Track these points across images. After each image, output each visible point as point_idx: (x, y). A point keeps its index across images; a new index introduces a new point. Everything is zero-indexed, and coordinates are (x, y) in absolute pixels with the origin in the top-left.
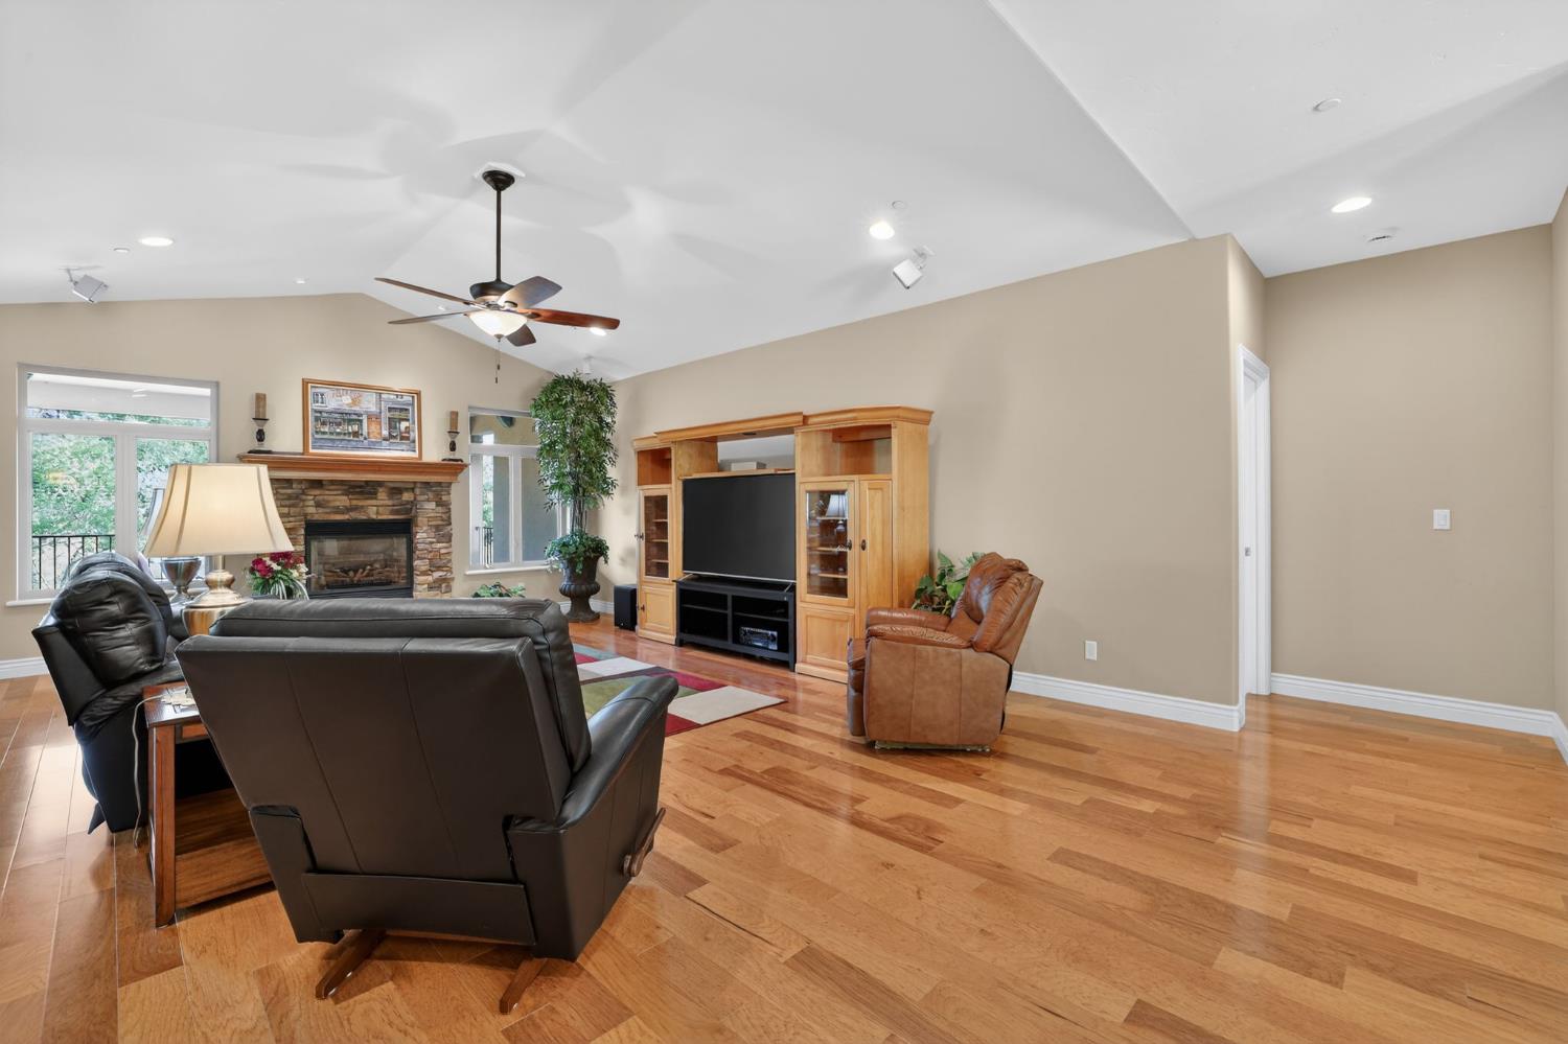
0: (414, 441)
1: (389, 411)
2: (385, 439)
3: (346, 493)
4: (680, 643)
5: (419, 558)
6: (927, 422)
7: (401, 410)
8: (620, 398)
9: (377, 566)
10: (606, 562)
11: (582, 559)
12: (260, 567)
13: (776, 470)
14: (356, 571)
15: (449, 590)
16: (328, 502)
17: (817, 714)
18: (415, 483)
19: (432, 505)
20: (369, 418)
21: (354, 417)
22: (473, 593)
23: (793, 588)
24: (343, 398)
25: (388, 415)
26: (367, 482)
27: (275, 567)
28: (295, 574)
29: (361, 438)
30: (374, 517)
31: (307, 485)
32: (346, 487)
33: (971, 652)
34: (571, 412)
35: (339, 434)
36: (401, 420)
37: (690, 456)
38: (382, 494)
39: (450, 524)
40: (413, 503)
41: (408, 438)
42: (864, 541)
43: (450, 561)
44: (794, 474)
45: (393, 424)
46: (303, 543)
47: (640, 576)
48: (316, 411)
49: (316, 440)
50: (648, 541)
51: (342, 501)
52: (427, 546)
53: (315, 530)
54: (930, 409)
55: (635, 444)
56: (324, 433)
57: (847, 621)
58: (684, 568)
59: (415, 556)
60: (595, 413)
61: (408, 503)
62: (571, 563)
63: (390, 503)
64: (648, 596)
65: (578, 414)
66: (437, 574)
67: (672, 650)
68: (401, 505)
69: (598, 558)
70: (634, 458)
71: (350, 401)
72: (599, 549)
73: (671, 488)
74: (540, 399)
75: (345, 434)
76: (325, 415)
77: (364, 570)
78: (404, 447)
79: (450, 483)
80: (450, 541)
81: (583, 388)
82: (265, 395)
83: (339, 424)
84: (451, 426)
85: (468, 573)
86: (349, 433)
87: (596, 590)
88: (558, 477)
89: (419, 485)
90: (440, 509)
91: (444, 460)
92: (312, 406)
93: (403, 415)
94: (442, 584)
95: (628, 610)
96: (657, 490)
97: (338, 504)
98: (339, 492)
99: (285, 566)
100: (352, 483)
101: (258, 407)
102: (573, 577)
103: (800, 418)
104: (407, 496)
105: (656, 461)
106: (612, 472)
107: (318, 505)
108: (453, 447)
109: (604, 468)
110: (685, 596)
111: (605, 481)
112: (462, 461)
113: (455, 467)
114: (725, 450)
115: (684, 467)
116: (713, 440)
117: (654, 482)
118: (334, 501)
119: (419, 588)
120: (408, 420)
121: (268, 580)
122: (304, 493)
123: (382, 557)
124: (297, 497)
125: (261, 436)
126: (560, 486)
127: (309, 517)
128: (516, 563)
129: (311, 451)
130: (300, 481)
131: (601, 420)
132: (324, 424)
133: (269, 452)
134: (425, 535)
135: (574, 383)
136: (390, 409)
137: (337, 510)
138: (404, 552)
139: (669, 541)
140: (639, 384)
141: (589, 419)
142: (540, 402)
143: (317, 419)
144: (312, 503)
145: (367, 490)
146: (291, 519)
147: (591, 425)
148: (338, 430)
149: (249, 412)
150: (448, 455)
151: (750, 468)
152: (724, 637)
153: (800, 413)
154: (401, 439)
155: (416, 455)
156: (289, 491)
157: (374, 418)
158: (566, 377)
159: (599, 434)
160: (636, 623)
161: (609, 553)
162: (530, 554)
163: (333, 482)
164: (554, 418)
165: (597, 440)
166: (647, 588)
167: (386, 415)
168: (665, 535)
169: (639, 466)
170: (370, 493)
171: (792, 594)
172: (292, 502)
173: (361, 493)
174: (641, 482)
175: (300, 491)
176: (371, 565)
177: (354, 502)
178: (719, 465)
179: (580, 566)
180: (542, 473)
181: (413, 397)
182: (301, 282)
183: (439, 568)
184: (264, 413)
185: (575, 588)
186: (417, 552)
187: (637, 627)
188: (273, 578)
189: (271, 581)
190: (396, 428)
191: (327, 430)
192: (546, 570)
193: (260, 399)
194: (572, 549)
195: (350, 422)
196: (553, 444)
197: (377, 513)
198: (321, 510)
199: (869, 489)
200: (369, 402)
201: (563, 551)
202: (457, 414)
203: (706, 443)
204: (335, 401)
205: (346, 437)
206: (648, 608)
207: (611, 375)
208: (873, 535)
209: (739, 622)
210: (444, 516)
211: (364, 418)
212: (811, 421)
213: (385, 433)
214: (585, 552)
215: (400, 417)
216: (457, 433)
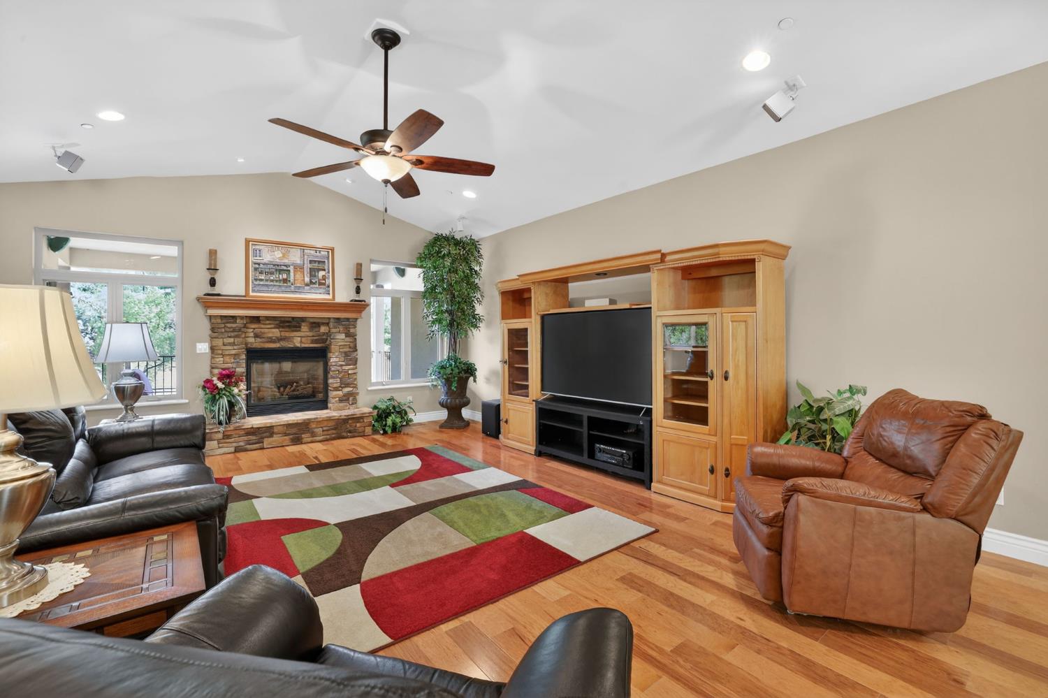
0: (329, 287)
1: (310, 263)
2: (307, 285)
3: (278, 327)
4: (539, 453)
5: (333, 378)
6: (783, 257)
7: (319, 262)
8: (485, 250)
9: (302, 383)
10: (475, 381)
11: (456, 378)
12: (208, 385)
13: (631, 305)
14: (285, 387)
15: (355, 402)
16: (264, 333)
17: (696, 550)
18: (329, 318)
19: (343, 336)
20: (295, 268)
21: (285, 268)
22: (372, 406)
23: (649, 412)
24: (276, 253)
25: (309, 266)
26: (293, 318)
27: (220, 385)
28: (236, 390)
29: (289, 284)
30: (299, 345)
31: (248, 320)
32: (277, 322)
33: (927, 517)
34: (448, 262)
35: (272, 281)
36: (319, 270)
37: (547, 294)
38: (305, 328)
39: (356, 350)
40: (328, 334)
41: (324, 284)
42: (726, 372)
43: (355, 379)
44: (650, 308)
45: (313, 272)
46: (244, 365)
47: (503, 394)
48: (255, 264)
49: (255, 286)
50: (511, 366)
51: (276, 333)
52: (339, 368)
53: (255, 355)
54: (788, 244)
55: (499, 285)
56: (261, 280)
57: (707, 448)
58: (543, 389)
59: (329, 376)
60: (467, 262)
61: (324, 334)
62: (448, 382)
63: (310, 334)
64: (511, 411)
65: (452, 263)
66: (347, 390)
67: (532, 459)
68: (319, 336)
69: (468, 378)
70: (498, 300)
71: (281, 255)
72: (470, 371)
73: (531, 322)
74: (424, 253)
75: (277, 281)
76: (262, 266)
77: (292, 386)
78: (321, 291)
79: (357, 319)
80: (355, 363)
81: (458, 243)
82: (216, 251)
83: (272, 273)
84: (357, 275)
85: (369, 389)
86: (280, 281)
87: (466, 404)
88: (437, 314)
89: (332, 320)
90: (348, 339)
91: (351, 301)
92: (251, 259)
93: (321, 266)
94: (350, 398)
95: (493, 421)
96: (518, 324)
97: (270, 335)
98: (272, 326)
99: (228, 385)
100: (283, 319)
101: (210, 259)
102: (449, 392)
103: (659, 256)
104: (323, 329)
105: (517, 299)
106: (479, 310)
107: (256, 336)
108: (358, 290)
109: (474, 306)
110: (543, 413)
111: (474, 317)
112: (365, 301)
113: (359, 306)
114: (575, 289)
115: (541, 303)
116: (564, 281)
117: (514, 317)
118: (269, 332)
119: (333, 401)
120: (324, 270)
121: (215, 396)
122: (245, 327)
123: (305, 376)
124: (240, 330)
125: (213, 282)
126: (439, 321)
127: (249, 346)
128: (406, 382)
129: (251, 294)
130: (242, 318)
131: (471, 269)
132: (261, 273)
133: (219, 295)
134: (337, 360)
135: (449, 240)
136: (311, 262)
137: (271, 340)
138: (320, 372)
139: (529, 366)
140: (500, 240)
141: (463, 267)
142: (423, 255)
143: (256, 269)
144: (252, 334)
145: (292, 324)
146: (235, 347)
147: (464, 272)
148: (272, 278)
149: (203, 263)
150: (353, 296)
151: (601, 304)
152: (581, 453)
153: (659, 251)
154: (319, 285)
155: (330, 297)
156: (234, 325)
157: (300, 268)
158: (444, 235)
159: (469, 280)
160: (500, 433)
161: (477, 373)
162: (416, 374)
163: (268, 318)
164: (435, 268)
165: (467, 284)
166: (509, 405)
167: (307, 266)
168: (525, 361)
169: (503, 304)
170: (296, 327)
171: (648, 418)
172: (236, 333)
173: (289, 327)
174: (505, 316)
175: (242, 326)
176: (297, 383)
177: (283, 334)
178: (569, 302)
179: (455, 384)
180: (425, 311)
181: (328, 252)
182: (241, 160)
183: (347, 385)
184: (215, 265)
185: (451, 402)
186: (331, 373)
187: (500, 436)
188: (219, 394)
189: (217, 397)
190: (315, 276)
191: (263, 278)
192: (429, 386)
193: (213, 254)
194: (449, 371)
195: (281, 271)
196: (434, 288)
197: (301, 342)
198: (258, 340)
199: (732, 321)
200: (295, 256)
201: (442, 372)
202: (361, 265)
203: (560, 283)
204: (270, 256)
205: (278, 284)
206: (510, 421)
207: (478, 233)
208: (737, 367)
209: (593, 440)
210: (351, 344)
211: (291, 268)
212: (668, 258)
213: (307, 279)
214: (459, 373)
215: (318, 268)
216: (362, 280)
